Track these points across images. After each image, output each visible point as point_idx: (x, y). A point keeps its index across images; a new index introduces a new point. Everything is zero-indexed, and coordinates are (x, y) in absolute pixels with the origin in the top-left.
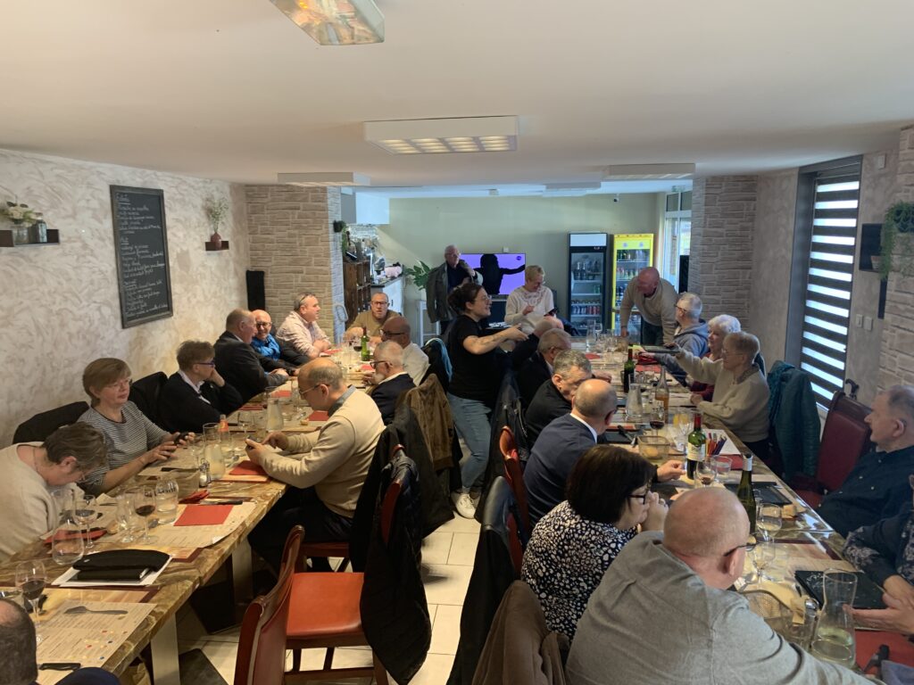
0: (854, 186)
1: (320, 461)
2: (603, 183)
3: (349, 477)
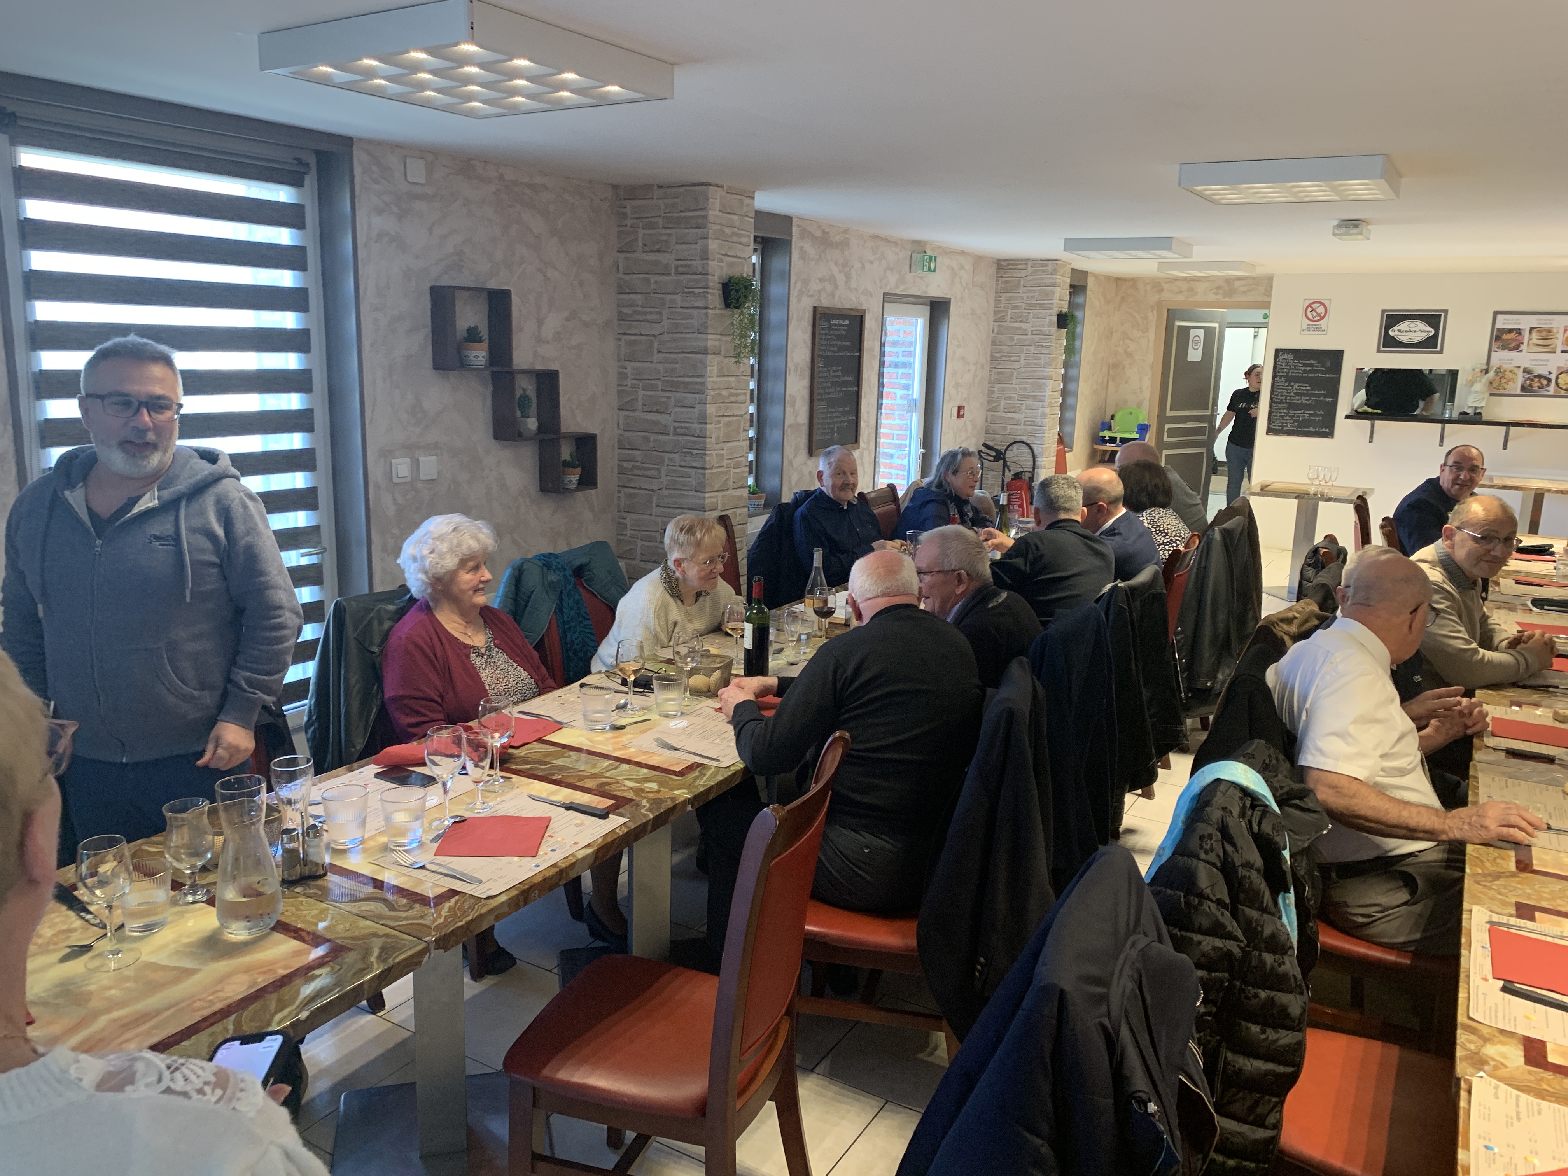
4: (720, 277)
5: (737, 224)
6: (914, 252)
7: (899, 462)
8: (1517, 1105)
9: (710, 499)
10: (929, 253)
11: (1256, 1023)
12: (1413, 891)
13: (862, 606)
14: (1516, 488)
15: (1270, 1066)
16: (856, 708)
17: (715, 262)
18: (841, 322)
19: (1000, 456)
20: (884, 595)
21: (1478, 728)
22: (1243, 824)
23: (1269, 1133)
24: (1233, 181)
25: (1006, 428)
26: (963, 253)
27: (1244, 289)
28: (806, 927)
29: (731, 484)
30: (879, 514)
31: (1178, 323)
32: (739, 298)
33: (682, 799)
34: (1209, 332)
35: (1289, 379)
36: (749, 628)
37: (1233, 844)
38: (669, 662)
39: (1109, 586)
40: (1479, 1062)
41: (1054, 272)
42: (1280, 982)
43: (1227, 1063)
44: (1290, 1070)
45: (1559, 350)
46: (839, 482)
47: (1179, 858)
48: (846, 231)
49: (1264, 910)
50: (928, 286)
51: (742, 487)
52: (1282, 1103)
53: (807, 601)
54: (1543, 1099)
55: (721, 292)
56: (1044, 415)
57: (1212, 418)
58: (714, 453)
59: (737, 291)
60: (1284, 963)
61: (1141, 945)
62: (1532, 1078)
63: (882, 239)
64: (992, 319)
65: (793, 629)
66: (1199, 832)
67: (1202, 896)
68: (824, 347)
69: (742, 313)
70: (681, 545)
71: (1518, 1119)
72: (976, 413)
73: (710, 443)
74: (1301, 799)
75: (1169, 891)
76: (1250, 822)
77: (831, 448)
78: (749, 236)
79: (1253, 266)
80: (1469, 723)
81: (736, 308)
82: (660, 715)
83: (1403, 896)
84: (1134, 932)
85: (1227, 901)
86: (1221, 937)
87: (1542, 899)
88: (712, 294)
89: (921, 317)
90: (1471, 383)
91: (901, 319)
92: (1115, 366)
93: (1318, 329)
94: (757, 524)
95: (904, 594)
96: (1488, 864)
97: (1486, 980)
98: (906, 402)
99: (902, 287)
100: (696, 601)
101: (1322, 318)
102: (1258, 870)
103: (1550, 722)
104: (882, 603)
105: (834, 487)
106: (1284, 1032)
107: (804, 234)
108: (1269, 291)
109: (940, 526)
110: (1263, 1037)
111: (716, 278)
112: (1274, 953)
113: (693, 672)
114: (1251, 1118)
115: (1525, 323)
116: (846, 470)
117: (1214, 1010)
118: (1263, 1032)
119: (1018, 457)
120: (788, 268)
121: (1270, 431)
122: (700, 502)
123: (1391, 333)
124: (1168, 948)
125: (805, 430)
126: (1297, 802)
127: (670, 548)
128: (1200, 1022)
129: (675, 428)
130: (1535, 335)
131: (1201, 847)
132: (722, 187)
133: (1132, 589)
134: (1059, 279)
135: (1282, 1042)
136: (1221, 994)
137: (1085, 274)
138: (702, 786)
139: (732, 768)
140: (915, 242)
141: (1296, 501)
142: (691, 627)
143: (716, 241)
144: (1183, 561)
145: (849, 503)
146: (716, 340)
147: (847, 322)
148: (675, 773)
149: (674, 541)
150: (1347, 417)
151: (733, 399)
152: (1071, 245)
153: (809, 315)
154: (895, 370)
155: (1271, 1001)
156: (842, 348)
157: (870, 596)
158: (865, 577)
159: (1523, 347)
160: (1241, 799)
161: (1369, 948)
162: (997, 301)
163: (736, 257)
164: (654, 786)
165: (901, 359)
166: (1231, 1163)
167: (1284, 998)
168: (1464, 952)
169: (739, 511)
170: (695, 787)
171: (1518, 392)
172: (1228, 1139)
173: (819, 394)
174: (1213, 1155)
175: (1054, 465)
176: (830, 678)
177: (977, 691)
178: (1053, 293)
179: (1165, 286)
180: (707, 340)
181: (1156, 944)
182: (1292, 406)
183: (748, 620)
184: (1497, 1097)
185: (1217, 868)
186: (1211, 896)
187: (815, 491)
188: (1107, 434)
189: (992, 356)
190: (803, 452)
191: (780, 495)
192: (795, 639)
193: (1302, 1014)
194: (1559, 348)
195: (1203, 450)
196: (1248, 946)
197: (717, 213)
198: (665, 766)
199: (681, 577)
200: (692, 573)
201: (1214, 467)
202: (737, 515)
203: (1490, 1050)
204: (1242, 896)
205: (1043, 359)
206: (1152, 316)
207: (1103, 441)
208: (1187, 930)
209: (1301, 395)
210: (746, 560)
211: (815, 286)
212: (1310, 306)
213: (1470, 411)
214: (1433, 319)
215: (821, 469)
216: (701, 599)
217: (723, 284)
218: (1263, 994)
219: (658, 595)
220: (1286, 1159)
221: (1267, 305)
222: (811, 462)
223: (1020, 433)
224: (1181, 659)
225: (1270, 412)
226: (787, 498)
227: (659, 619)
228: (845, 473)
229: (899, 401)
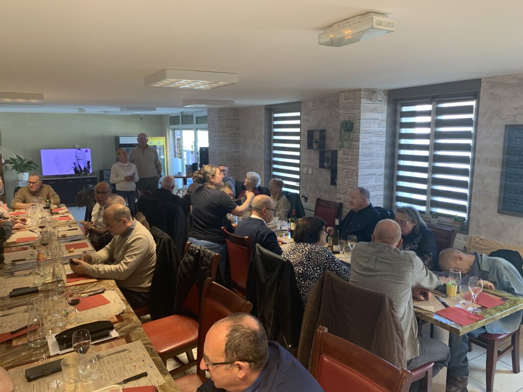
0: (298, 114)
1: (134, 261)
2: (157, 108)
3: (144, 269)
163: (352, 113)
197: (343, 101)
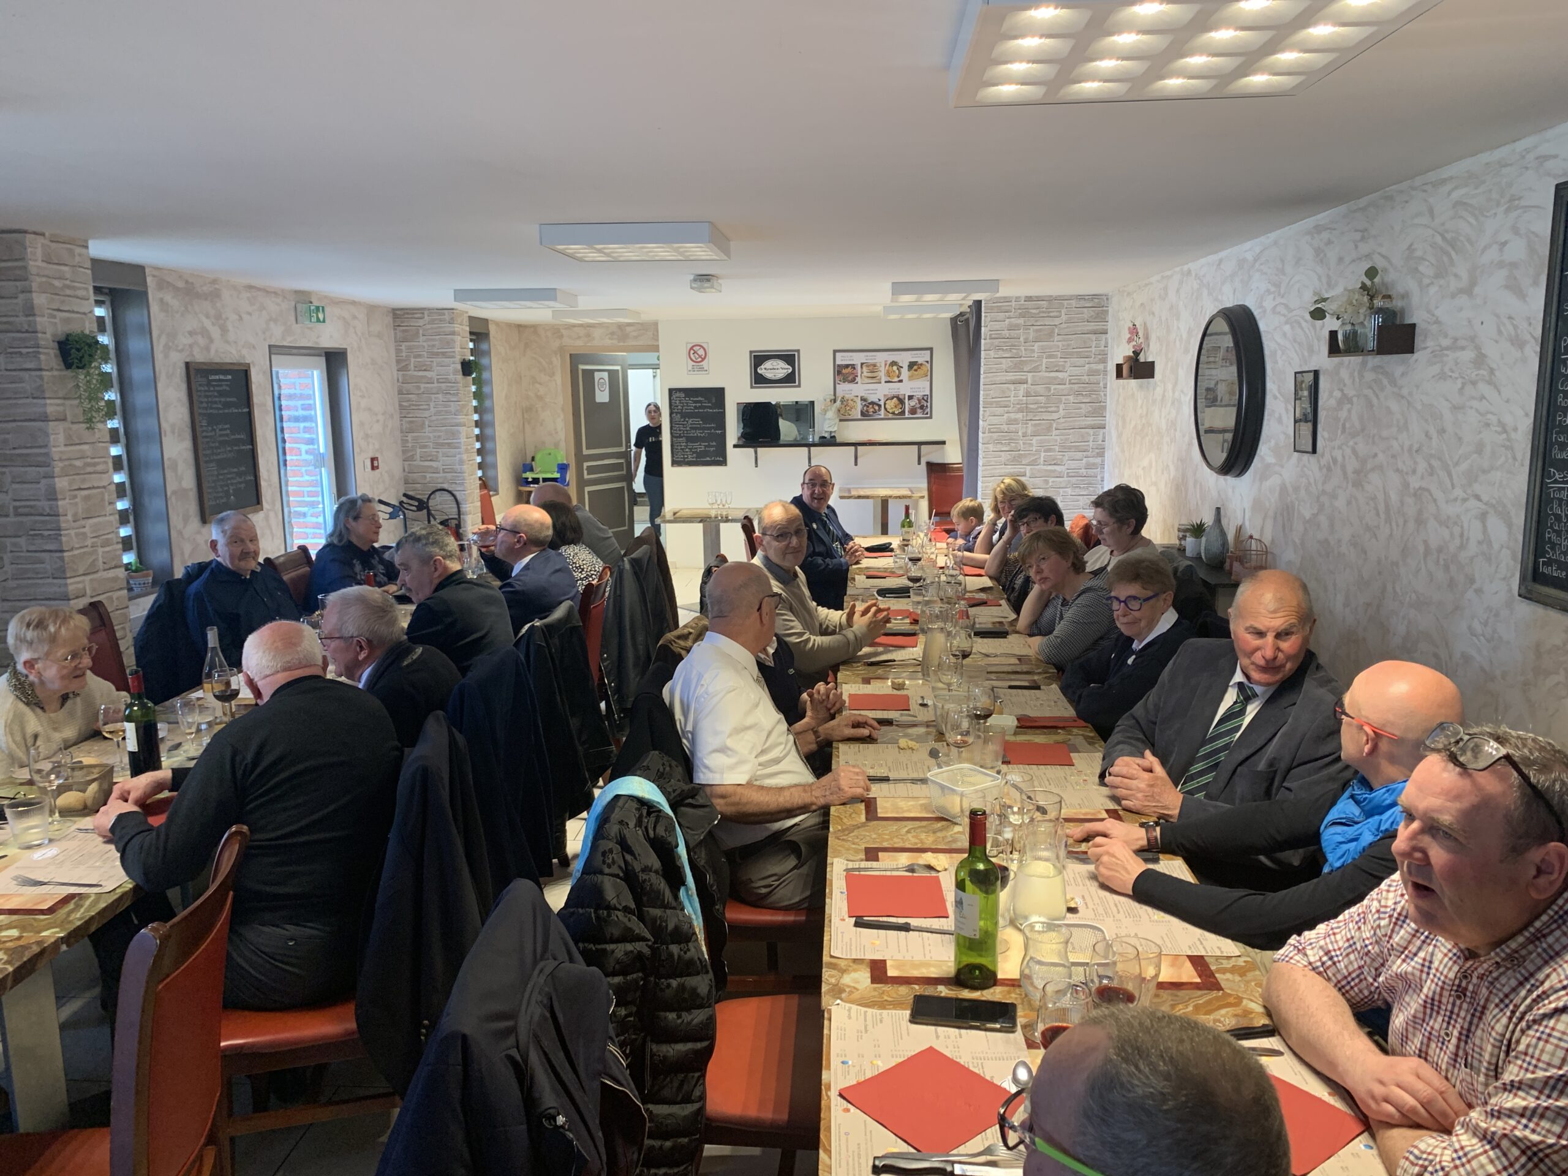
4: (54, 335)
5: (68, 276)
6: (297, 302)
7: (314, 520)
8: (865, 1020)
9: (73, 585)
10: (316, 303)
11: (671, 1011)
12: (799, 856)
13: (260, 684)
14: (867, 497)
15: (690, 1046)
16: (262, 795)
17: (45, 319)
18: (222, 377)
19: (422, 505)
20: (285, 669)
21: (838, 705)
22: (640, 832)
23: (696, 1106)
24: (590, 243)
25: (425, 477)
26: (354, 303)
27: (635, 334)
28: (223, 1044)
29: (101, 565)
30: (292, 580)
31: (582, 367)
32: (82, 357)
33: (53, 940)
34: (613, 374)
35: (684, 415)
36: (130, 728)
37: (632, 853)
38: (31, 783)
39: (527, 627)
40: (838, 991)
41: (452, 321)
42: (690, 967)
43: (653, 1055)
44: (705, 1044)
45: (883, 381)
46: (238, 550)
47: (586, 877)
48: (214, 281)
49: (665, 906)
50: (318, 337)
51: (116, 567)
52: (703, 1076)
53: (206, 686)
54: (884, 1008)
55: (58, 352)
56: (461, 462)
57: (626, 455)
58: (72, 532)
59: (78, 350)
60: (689, 950)
61: (548, 971)
62: (876, 993)
63: (259, 289)
64: (394, 368)
65: (190, 720)
66: (601, 849)
67: (609, 908)
68: (205, 405)
69: (88, 374)
70: (31, 643)
71: (866, 1031)
72: (392, 464)
73: (67, 521)
74: (693, 797)
75: (581, 911)
76: (646, 828)
77: (224, 514)
78: (87, 289)
79: (638, 313)
80: (829, 706)
81: (78, 368)
82: (20, 848)
83: (792, 862)
84: (542, 958)
85: (633, 906)
86: (631, 941)
87: (884, 840)
88: (45, 354)
89: (316, 368)
90: (825, 411)
91: (295, 372)
92: (528, 409)
93: (702, 369)
94: (142, 608)
95: (306, 667)
96: (845, 820)
97: (843, 920)
98: (311, 457)
99: (289, 339)
100: (62, 705)
101: (703, 359)
102: (656, 872)
103: (890, 691)
104: (282, 678)
105: (232, 557)
106: (695, 1012)
107: (162, 285)
108: (656, 337)
109: (344, 587)
110: (679, 1021)
111: (48, 336)
112: (679, 943)
113: (61, 790)
114: (679, 1099)
115: (857, 359)
116: (244, 537)
117: (634, 1009)
118: (679, 1017)
119: (441, 504)
120: (146, 321)
121: (675, 463)
122: (62, 589)
123: (759, 371)
124: (580, 966)
125: (193, 495)
126: (690, 801)
127: (16, 648)
128: (622, 1026)
129: (16, 508)
130: (865, 369)
131: (604, 862)
132: (43, 235)
133: (548, 627)
134: (457, 327)
135: (695, 1021)
136: (638, 994)
137: (485, 321)
138: (80, 919)
139: (119, 891)
140: (296, 292)
141: (701, 525)
142: (58, 737)
143: (44, 295)
144: (596, 593)
145: (253, 572)
146: (58, 405)
147: (229, 377)
148: (42, 912)
149: (20, 639)
150: (735, 446)
151: (89, 469)
152: (461, 295)
153: (181, 371)
154: (297, 424)
155: (682, 987)
156: (227, 405)
157: (268, 673)
158: (260, 654)
159: (858, 379)
160: (638, 809)
161: (772, 915)
162: (398, 351)
163: (73, 312)
164: (14, 933)
165: (301, 413)
166: (668, 1144)
167: (691, 981)
168: (827, 900)
169: (116, 595)
170: (70, 922)
171: (859, 417)
172: (661, 1123)
173: (206, 455)
174: (648, 1142)
175: (479, 510)
176: (228, 767)
177: (396, 753)
178: (454, 341)
179: (564, 332)
180: (45, 405)
181: (567, 965)
182: (690, 439)
183: (129, 719)
184: (850, 1017)
185: (621, 878)
186: (618, 906)
187: (211, 562)
188: (530, 476)
189: (400, 405)
190: (195, 522)
191: (171, 570)
192: (194, 730)
193: (709, 991)
194: (884, 379)
195: (624, 484)
196: (654, 943)
197: (40, 263)
198: (28, 906)
199: (36, 680)
200: (51, 673)
201: (635, 498)
202: (113, 600)
203: (847, 980)
204: (645, 899)
205: (453, 407)
206: (557, 361)
207: (527, 482)
208: (599, 944)
209: (695, 429)
210: (132, 650)
211: (184, 340)
212: (692, 348)
213: (826, 435)
214: (789, 358)
215: (214, 538)
216: (69, 703)
217: (59, 343)
218: (674, 983)
219: (8, 705)
220: (714, 1124)
221: (656, 349)
222: (205, 530)
223: (440, 480)
224: (610, 683)
225: (672, 446)
226: (179, 573)
227: (12, 734)
228: (242, 541)
229: (304, 456)
